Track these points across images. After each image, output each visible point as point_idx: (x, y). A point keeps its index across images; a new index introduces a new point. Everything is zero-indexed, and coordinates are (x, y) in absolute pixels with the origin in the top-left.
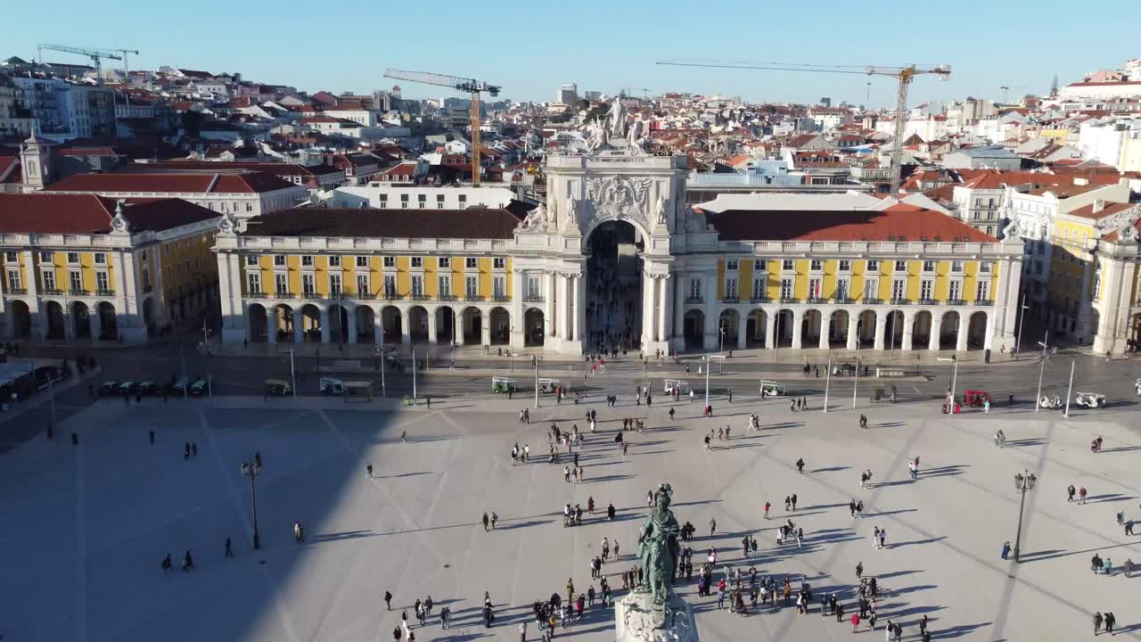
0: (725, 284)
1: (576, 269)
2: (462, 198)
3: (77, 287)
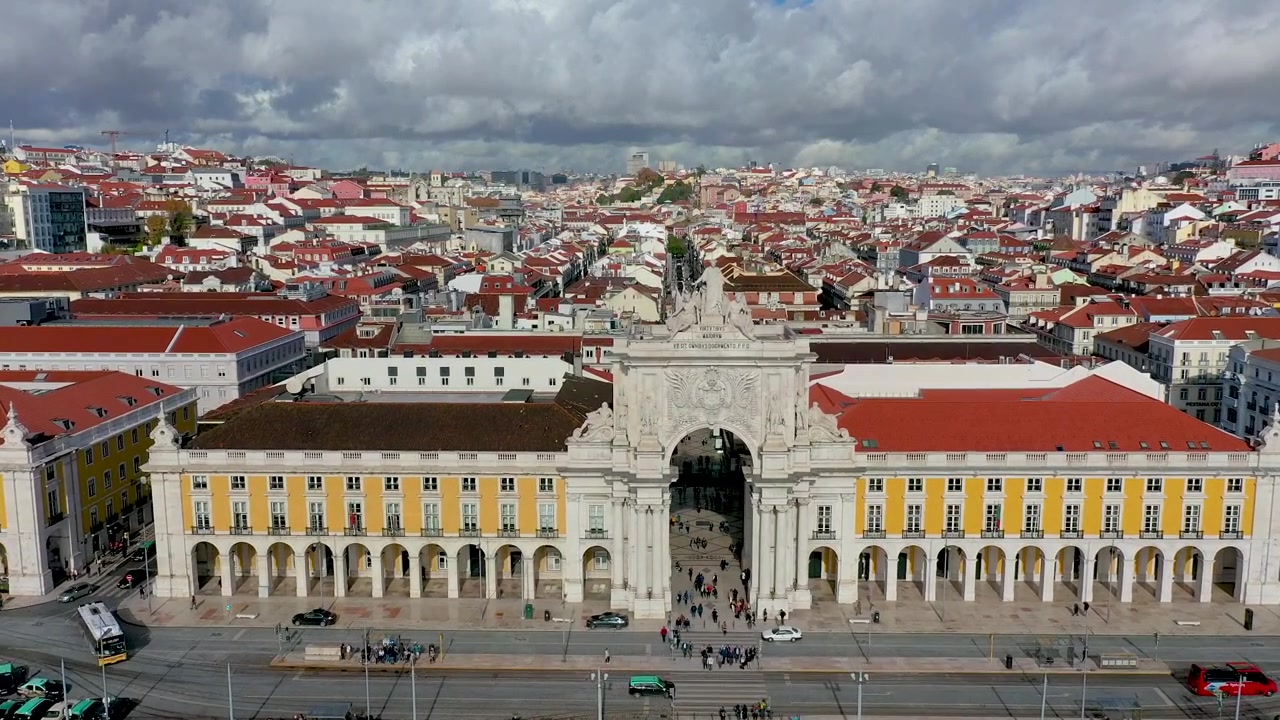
0: (867, 510)
1: (660, 495)
2: (499, 372)
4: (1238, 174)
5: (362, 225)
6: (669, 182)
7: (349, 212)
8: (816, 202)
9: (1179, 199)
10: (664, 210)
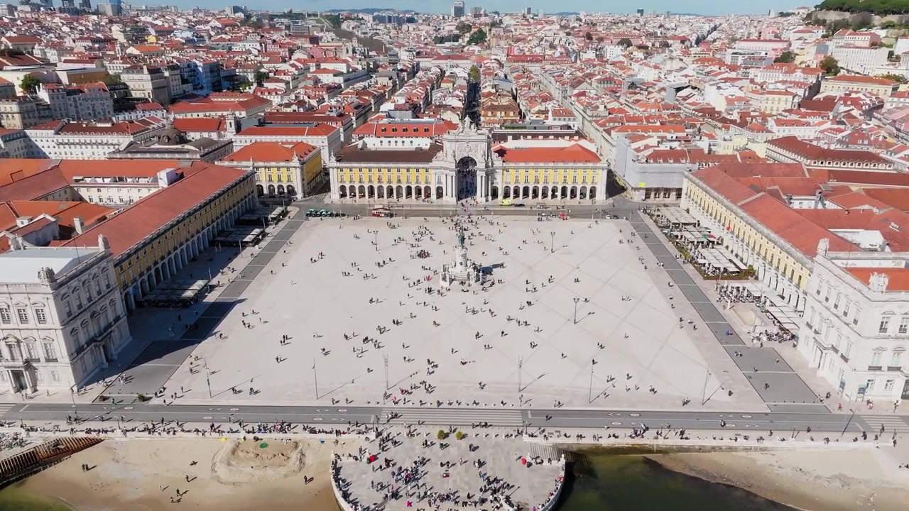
1: (454, 173)
2: (411, 142)
3: (280, 180)
4: (740, 46)
5: (332, 75)
6: (474, 30)
7: (323, 66)
8: (552, 46)
9: (702, 60)
10: (471, 49)
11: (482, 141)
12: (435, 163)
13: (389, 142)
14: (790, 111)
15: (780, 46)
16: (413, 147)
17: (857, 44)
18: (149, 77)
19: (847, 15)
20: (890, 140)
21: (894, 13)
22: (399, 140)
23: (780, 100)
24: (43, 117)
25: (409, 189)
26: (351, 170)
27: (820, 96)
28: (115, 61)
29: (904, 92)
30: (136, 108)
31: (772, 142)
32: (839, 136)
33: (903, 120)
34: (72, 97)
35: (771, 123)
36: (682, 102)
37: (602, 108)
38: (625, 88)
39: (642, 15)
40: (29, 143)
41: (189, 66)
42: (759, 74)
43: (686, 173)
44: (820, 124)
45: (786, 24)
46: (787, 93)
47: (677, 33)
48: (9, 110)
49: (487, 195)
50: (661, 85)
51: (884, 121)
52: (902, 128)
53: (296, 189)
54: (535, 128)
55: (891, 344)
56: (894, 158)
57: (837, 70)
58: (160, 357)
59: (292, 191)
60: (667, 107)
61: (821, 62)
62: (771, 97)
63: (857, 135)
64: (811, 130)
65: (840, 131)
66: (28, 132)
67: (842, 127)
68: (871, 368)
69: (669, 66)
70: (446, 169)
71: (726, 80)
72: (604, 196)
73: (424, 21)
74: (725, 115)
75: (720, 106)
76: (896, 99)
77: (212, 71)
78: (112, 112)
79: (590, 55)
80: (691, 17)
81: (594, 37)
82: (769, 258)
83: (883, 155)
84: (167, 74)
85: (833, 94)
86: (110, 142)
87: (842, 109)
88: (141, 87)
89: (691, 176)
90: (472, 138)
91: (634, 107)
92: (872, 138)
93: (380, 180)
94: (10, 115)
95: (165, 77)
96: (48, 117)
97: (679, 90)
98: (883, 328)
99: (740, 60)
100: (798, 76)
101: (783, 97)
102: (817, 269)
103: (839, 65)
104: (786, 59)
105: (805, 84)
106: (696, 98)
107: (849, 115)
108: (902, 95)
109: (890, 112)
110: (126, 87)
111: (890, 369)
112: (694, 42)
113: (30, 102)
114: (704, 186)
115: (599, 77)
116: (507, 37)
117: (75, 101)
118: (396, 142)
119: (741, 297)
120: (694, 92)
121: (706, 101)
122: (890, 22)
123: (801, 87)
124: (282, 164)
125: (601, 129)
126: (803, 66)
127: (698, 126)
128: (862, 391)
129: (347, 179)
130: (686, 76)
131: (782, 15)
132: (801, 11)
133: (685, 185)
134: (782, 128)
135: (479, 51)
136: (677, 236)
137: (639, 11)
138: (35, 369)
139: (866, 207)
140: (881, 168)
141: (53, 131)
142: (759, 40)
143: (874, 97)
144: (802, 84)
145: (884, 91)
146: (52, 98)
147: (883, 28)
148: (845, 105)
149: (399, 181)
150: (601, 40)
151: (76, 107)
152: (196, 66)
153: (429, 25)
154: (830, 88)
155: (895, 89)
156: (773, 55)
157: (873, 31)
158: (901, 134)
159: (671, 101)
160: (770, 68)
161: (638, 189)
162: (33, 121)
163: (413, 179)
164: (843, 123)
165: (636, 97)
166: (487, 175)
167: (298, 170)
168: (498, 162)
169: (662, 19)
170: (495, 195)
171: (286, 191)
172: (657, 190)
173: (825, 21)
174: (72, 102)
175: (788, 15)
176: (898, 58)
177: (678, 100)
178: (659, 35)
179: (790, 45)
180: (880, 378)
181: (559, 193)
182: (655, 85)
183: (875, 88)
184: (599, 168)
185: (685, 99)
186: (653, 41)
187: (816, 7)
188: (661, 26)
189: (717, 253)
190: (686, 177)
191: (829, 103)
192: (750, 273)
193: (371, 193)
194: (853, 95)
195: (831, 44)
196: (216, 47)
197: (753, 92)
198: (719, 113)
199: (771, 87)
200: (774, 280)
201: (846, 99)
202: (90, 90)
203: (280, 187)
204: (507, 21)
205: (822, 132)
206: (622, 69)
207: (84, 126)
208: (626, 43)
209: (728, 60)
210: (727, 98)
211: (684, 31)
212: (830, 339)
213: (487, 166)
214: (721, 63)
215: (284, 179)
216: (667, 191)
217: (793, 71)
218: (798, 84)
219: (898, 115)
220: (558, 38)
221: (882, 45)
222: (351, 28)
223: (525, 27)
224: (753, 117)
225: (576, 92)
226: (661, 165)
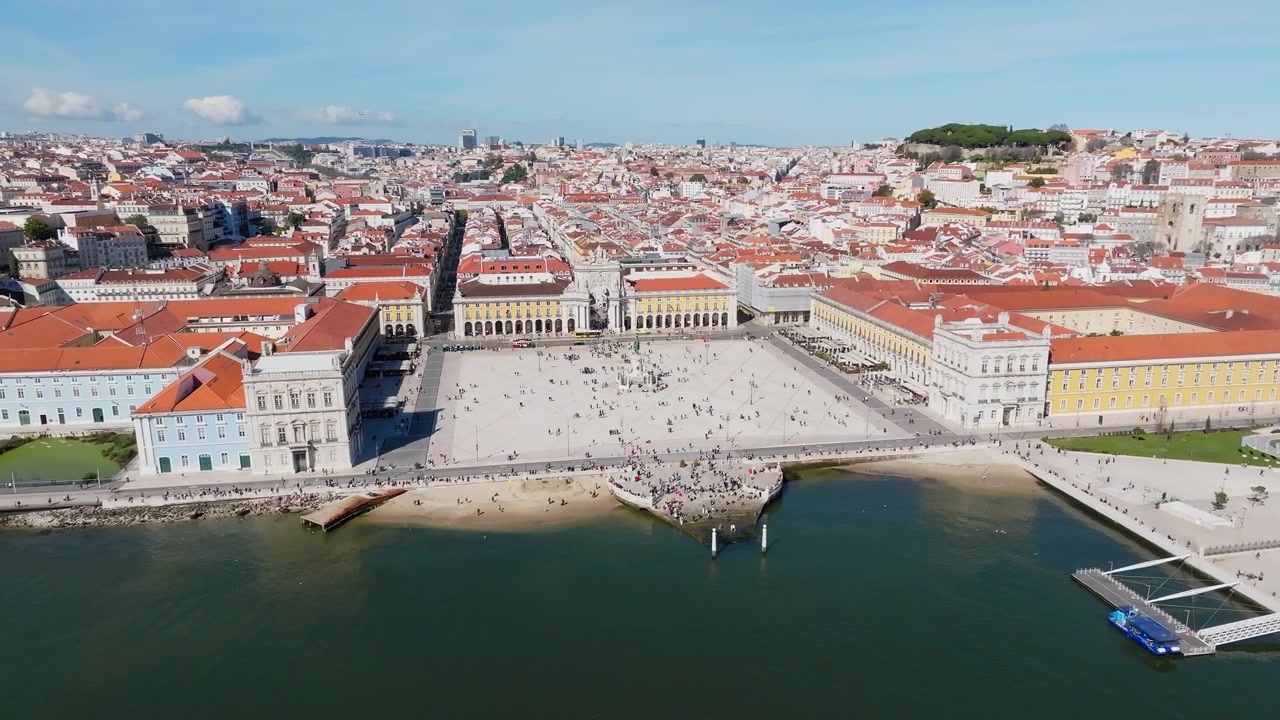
1: (587, 304)
2: (531, 277)
3: (399, 319)
4: (834, 180)
5: (380, 216)
6: (507, 166)
7: (362, 207)
8: (615, 184)
9: (798, 196)
10: (510, 188)
11: (615, 270)
12: (566, 295)
13: (508, 278)
14: (896, 241)
15: (876, 179)
16: (535, 281)
17: (951, 177)
18: (185, 218)
19: (937, 148)
20: (987, 262)
21: (981, 146)
22: (518, 276)
23: (884, 232)
24: (70, 266)
25: (539, 323)
26: (477, 305)
27: (921, 228)
28: (126, 202)
29: (996, 222)
30: (171, 255)
31: (884, 267)
32: (943, 261)
33: (997, 246)
34: (102, 242)
35: (880, 251)
36: (788, 237)
37: (709, 243)
38: (724, 225)
39: (703, 146)
40: (62, 296)
41: (216, 207)
42: (860, 208)
43: (813, 294)
44: (924, 252)
45: (877, 156)
46: (890, 225)
47: (753, 167)
48: (31, 258)
49: (621, 326)
50: (760, 221)
51: (982, 248)
52: (997, 253)
53: (416, 329)
54: (652, 262)
55: (990, 382)
56: (992, 276)
57: (935, 203)
58: (404, 446)
59: (412, 330)
60: (775, 241)
61: (919, 195)
62: (875, 229)
63: (960, 258)
64: (918, 256)
65: (945, 257)
66: (60, 282)
67: (946, 253)
68: (980, 402)
69: (766, 201)
70: (579, 300)
71: (828, 214)
72: (736, 322)
73: (423, 154)
74: (834, 247)
75: (828, 239)
76: (990, 229)
77: (239, 213)
78: (146, 259)
79: (665, 193)
80: (763, 149)
81: (661, 174)
82: (898, 350)
83: (982, 273)
84: (201, 215)
85: (934, 225)
86: (167, 291)
87: (944, 238)
88: (174, 231)
89: (818, 296)
90: (605, 267)
91: (740, 242)
92: (972, 262)
93: (509, 315)
94: (32, 264)
95: (200, 219)
96: (75, 265)
97: (782, 225)
98: (984, 371)
99: (837, 195)
100: (898, 209)
101: (887, 229)
102: (936, 347)
103: (936, 198)
104: (883, 192)
105: (907, 217)
106: (801, 233)
107: (950, 244)
108: (995, 224)
109: (985, 239)
110: (155, 231)
111: (993, 401)
112: (774, 178)
113: (57, 248)
114: (833, 302)
115: (689, 215)
116: (558, 173)
117: (105, 247)
118: (515, 278)
119: (878, 381)
120: (798, 226)
121: (812, 235)
122: (979, 155)
123: (902, 220)
124: (403, 301)
125: (714, 263)
126: (902, 199)
127: (812, 256)
128: (977, 419)
129: (473, 314)
130: (787, 211)
131: (868, 147)
132: (889, 143)
133: (813, 306)
134: (892, 255)
135: (522, 191)
136: (815, 347)
137: (699, 142)
138: (315, 449)
139: (969, 306)
140: (980, 283)
141: (93, 280)
142: (852, 173)
143: (971, 228)
144: (903, 216)
145: (979, 221)
146: (80, 244)
147: (972, 162)
148: (946, 234)
149: (529, 315)
150: (670, 176)
151: (107, 254)
152: (223, 207)
153: (433, 159)
154: (930, 220)
155: (988, 220)
156: (870, 189)
157: (964, 164)
158: (996, 259)
159: (775, 235)
160: (869, 201)
161: (768, 313)
162: (59, 270)
163: (543, 312)
164: (946, 250)
165: (740, 233)
166: (621, 305)
167: (420, 307)
168: (631, 292)
169: (728, 151)
170: (628, 326)
171: (405, 331)
172: (786, 314)
173: (916, 154)
174: (102, 248)
175: (875, 147)
176: (989, 190)
177: (782, 236)
178: (733, 170)
179: (886, 179)
180: (987, 409)
181: (691, 322)
182: (754, 221)
183: (970, 219)
184: (729, 294)
185: (790, 233)
186: (729, 177)
187: (906, 139)
188: (731, 161)
189: (853, 355)
190: (813, 298)
191: (931, 234)
192: (884, 366)
193: (499, 329)
194: (952, 226)
195: (926, 177)
196: (215, 185)
197: (856, 225)
198: (827, 246)
199: (875, 220)
200: (904, 367)
201: (946, 229)
202: (122, 234)
203: (399, 326)
204: (540, 153)
205: (927, 259)
206: (711, 206)
207: (130, 273)
208: (698, 178)
209: (825, 194)
210: (833, 230)
211: (759, 165)
212: (950, 387)
213: (621, 296)
214: (818, 197)
215: (404, 317)
216: (795, 314)
217: (893, 205)
218: (900, 217)
219: (993, 242)
220: (621, 175)
221: (973, 178)
222: (329, 164)
223: (575, 162)
224: (862, 247)
225: (671, 230)
226: (787, 289)
